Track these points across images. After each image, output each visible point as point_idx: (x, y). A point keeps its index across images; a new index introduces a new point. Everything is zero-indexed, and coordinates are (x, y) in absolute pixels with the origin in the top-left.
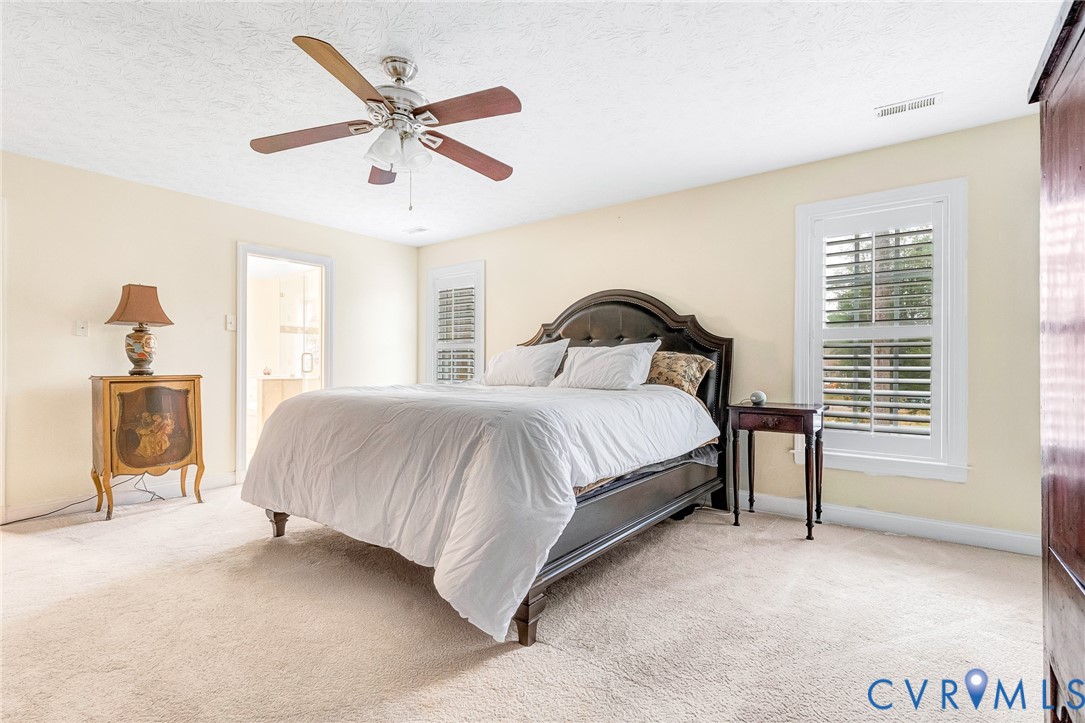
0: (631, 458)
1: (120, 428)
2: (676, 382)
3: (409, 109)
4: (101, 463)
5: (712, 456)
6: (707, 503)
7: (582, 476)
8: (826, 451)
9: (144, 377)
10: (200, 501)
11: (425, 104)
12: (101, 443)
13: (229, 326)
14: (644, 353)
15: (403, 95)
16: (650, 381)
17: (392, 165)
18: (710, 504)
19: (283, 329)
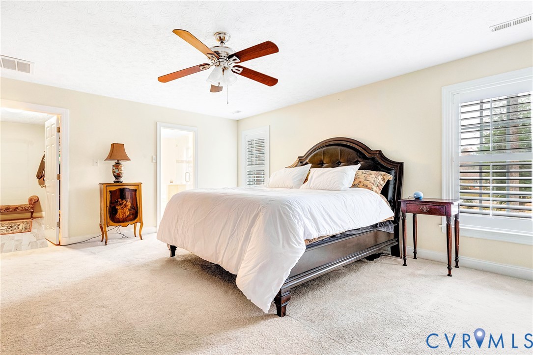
0: (339, 226)
1: (110, 206)
2: (369, 187)
3: (227, 56)
4: (103, 220)
5: (390, 227)
6: (388, 252)
7: (310, 234)
8: (461, 226)
9: (119, 184)
10: (142, 239)
11: (234, 53)
12: (103, 212)
13: (153, 161)
14: (351, 171)
15: (224, 50)
16: (354, 186)
17: (219, 83)
18: (390, 253)
19: (178, 162)
